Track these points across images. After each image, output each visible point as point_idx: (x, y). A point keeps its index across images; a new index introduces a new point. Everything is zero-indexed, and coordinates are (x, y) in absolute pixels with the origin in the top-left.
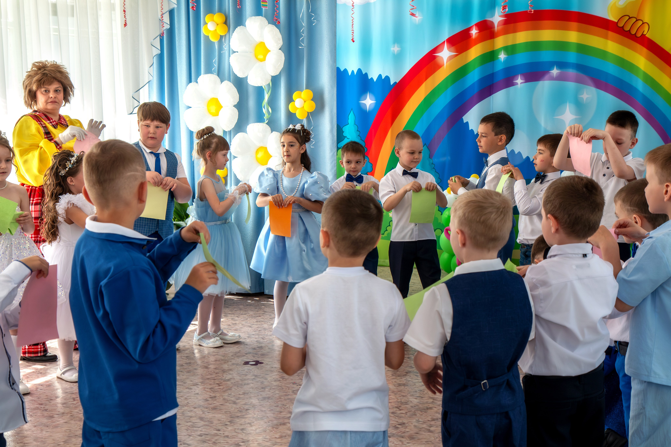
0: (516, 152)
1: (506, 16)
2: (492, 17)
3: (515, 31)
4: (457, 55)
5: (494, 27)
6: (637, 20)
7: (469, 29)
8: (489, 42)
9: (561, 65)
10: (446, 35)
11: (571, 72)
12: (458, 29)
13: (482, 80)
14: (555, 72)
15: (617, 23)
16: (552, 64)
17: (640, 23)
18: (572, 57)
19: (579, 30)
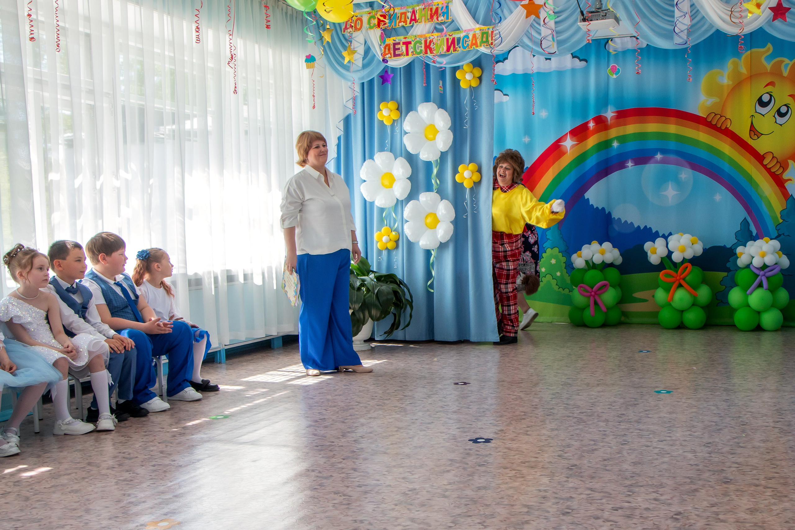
0: (629, 223)
1: (618, 112)
2: (606, 113)
3: (625, 124)
4: (578, 144)
5: (608, 121)
6: (721, 116)
7: (587, 123)
8: (603, 133)
9: (664, 151)
10: (569, 128)
11: (672, 156)
12: (578, 123)
13: (598, 164)
14: (659, 156)
15: (706, 118)
16: (656, 151)
17: (724, 119)
18: (672, 145)
19: (677, 124)
